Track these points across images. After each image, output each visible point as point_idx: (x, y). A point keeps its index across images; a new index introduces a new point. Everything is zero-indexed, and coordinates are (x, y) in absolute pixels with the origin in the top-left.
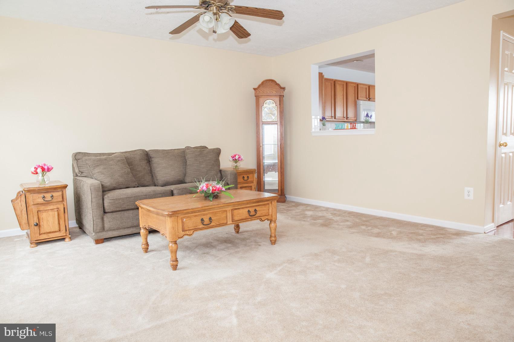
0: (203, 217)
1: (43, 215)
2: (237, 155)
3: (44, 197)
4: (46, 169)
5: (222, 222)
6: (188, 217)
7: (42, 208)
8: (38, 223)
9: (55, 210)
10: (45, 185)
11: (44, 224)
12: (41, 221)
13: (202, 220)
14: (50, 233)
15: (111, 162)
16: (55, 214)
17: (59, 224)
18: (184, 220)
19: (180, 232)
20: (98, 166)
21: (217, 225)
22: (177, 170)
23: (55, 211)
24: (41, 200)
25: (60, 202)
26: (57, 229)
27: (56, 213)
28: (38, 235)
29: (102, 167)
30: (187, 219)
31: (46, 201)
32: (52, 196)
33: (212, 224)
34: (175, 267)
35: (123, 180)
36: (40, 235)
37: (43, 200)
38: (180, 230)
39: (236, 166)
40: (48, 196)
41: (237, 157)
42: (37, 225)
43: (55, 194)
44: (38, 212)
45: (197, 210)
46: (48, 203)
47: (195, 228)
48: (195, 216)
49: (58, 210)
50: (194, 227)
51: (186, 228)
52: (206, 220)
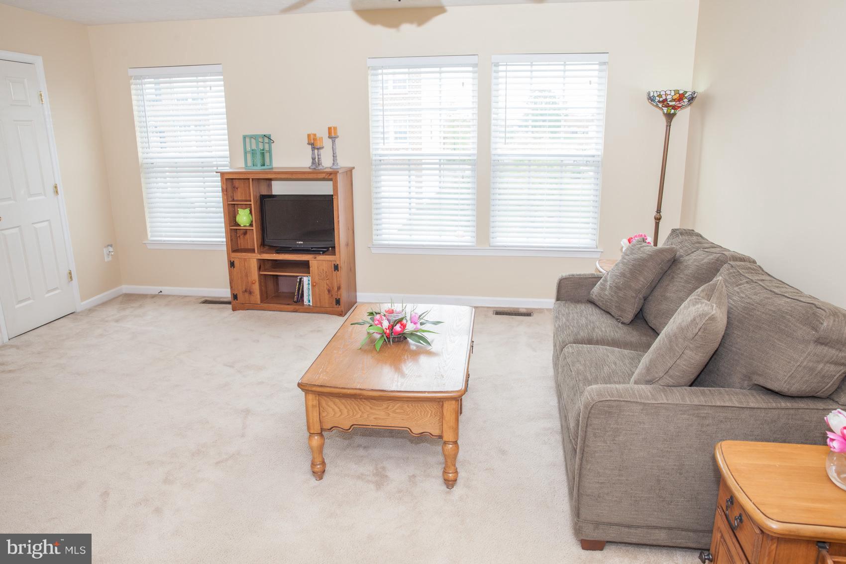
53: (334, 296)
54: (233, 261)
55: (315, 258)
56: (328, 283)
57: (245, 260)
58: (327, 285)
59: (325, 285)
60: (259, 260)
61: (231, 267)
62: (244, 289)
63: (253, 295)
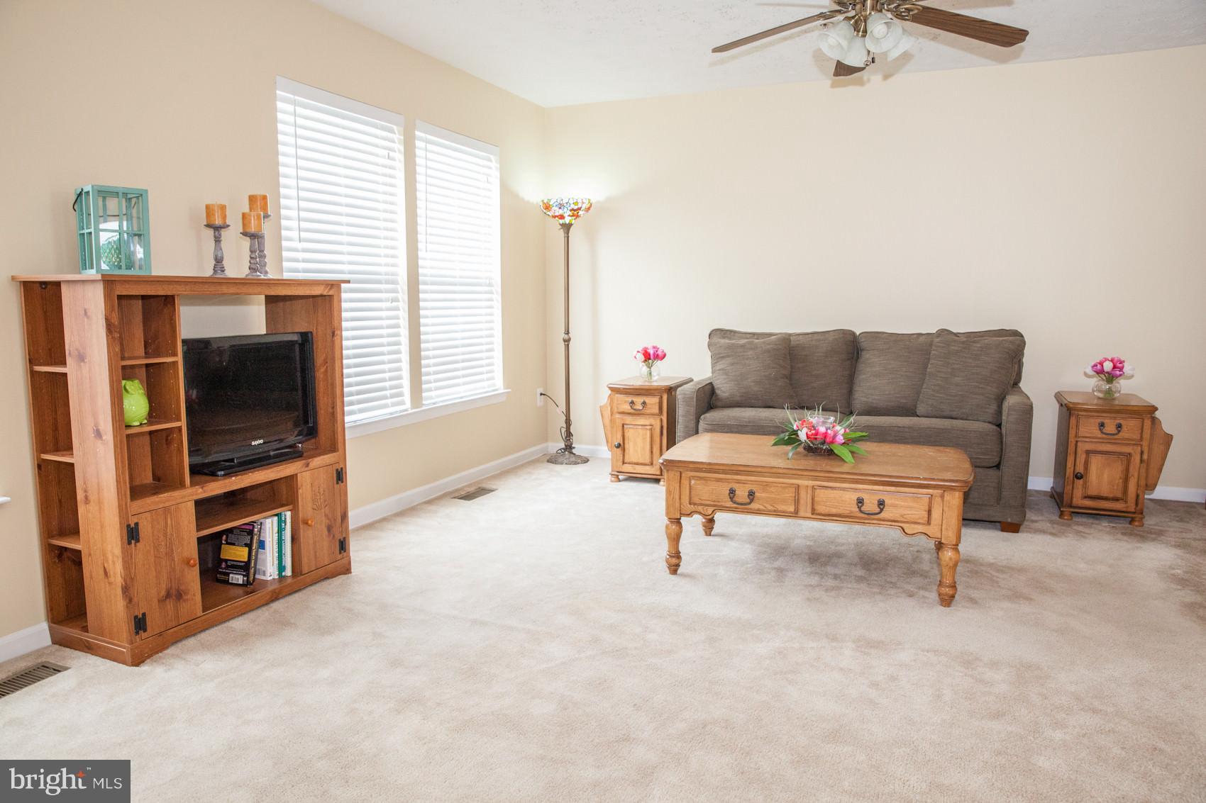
0: (735, 486)
1: (630, 433)
2: (1106, 360)
3: (632, 403)
4: (651, 357)
5: (781, 507)
6: (700, 478)
7: (629, 420)
8: (621, 443)
9: (648, 427)
10: (651, 382)
11: (630, 446)
12: (626, 442)
13: (732, 492)
14: (637, 464)
15: (750, 353)
16: (646, 434)
17: (652, 452)
18: (693, 482)
19: (685, 504)
20: (723, 357)
21: (770, 511)
22: (903, 383)
23: (647, 429)
24: (627, 407)
25: (653, 415)
26: (647, 460)
27: (648, 433)
28: (621, 463)
29: (729, 360)
30: (698, 482)
31: (635, 410)
32: (644, 403)
33: (754, 506)
34: (674, 569)
35: (761, 389)
36: (624, 463)
37: (630, 408)
38: (685, 499)
39: (1109, 392)
40: (639, 400)
41: (1108, 366)
42: (619, 446)
43: (650, 400)
44: (623, 426)
45: (721, 468)
46: (637, 414)
47: (715, 503)
48: (719, 480)
49: (651, 429)
50: (714, 501)
51: (696, 500)
52: (742, 494)
53: (336, 536)
54: (137, 524)
55: (307, 465)
56: (327, 512)
57: (166, 510)
58: (326, 515)
59: (324, 518)
60: (199, 503)
61: (129, 543)
62: (163, 593)
63: (184, 601)
